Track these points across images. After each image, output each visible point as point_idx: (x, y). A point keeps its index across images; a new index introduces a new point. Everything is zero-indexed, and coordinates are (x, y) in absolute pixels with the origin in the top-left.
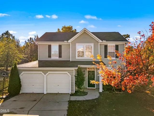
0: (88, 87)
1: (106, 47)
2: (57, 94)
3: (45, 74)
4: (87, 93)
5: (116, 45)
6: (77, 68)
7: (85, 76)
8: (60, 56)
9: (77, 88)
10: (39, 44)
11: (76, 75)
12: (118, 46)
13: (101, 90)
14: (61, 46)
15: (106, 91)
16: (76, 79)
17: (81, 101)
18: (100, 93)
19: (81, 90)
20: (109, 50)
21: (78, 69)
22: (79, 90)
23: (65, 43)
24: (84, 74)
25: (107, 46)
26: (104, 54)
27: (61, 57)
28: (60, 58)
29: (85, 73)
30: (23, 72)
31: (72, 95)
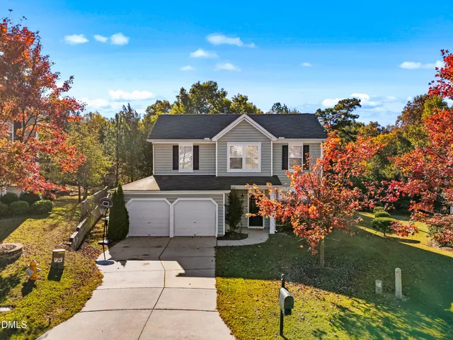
0: (250, 225)
1: (285, 148)
2: (193, 237)
3: (172, 202)
4: (247, 235)
5: (304, 146)
6: (229, 192)
7: (244, 205)
8: (196, 167)
9: (229, 227)
10: (155, 144)
11: (228, 204)
12: (308, 146)
13: (272, 231)
14: (198, 147)
15: (283, 231)
16: (228, 211)
17: (236, 246)
18: (270, 235)
19: (236, 231)
20: (291, 155)
21: (230, 194)
22: (232, 230)
23: (207, 141)
24: (242, 202)
25: (287, 146)
26: (281, 161)
27: (198, 169)
28: (196, 171)
29: (244, 200)
30: (132, 200)
31: (219, 238)
